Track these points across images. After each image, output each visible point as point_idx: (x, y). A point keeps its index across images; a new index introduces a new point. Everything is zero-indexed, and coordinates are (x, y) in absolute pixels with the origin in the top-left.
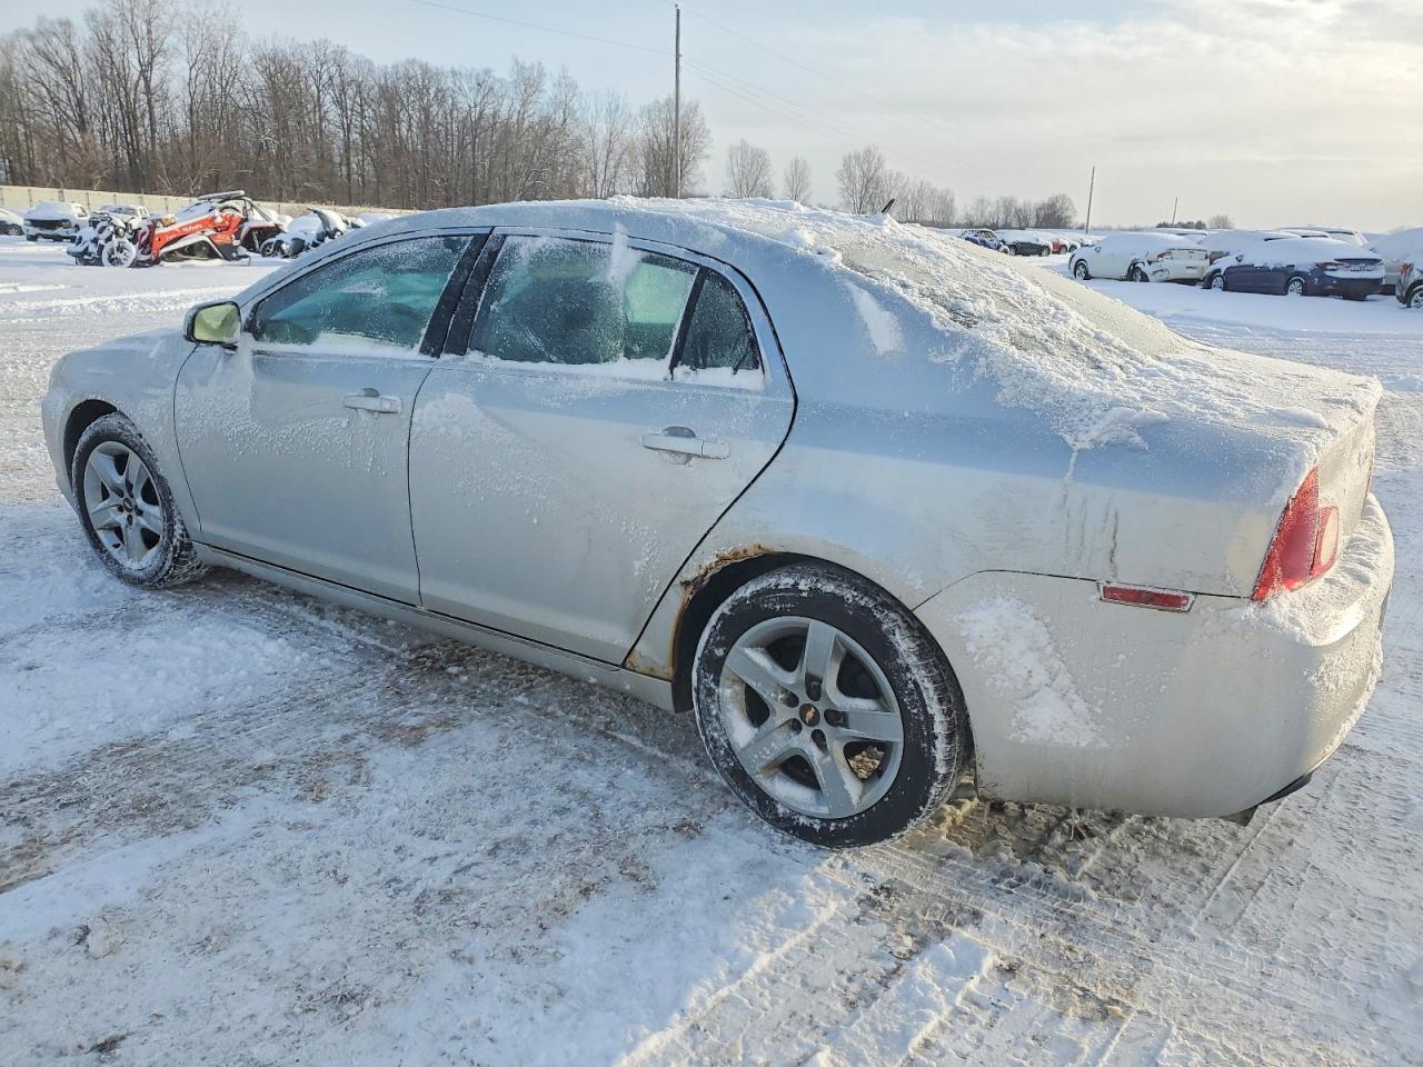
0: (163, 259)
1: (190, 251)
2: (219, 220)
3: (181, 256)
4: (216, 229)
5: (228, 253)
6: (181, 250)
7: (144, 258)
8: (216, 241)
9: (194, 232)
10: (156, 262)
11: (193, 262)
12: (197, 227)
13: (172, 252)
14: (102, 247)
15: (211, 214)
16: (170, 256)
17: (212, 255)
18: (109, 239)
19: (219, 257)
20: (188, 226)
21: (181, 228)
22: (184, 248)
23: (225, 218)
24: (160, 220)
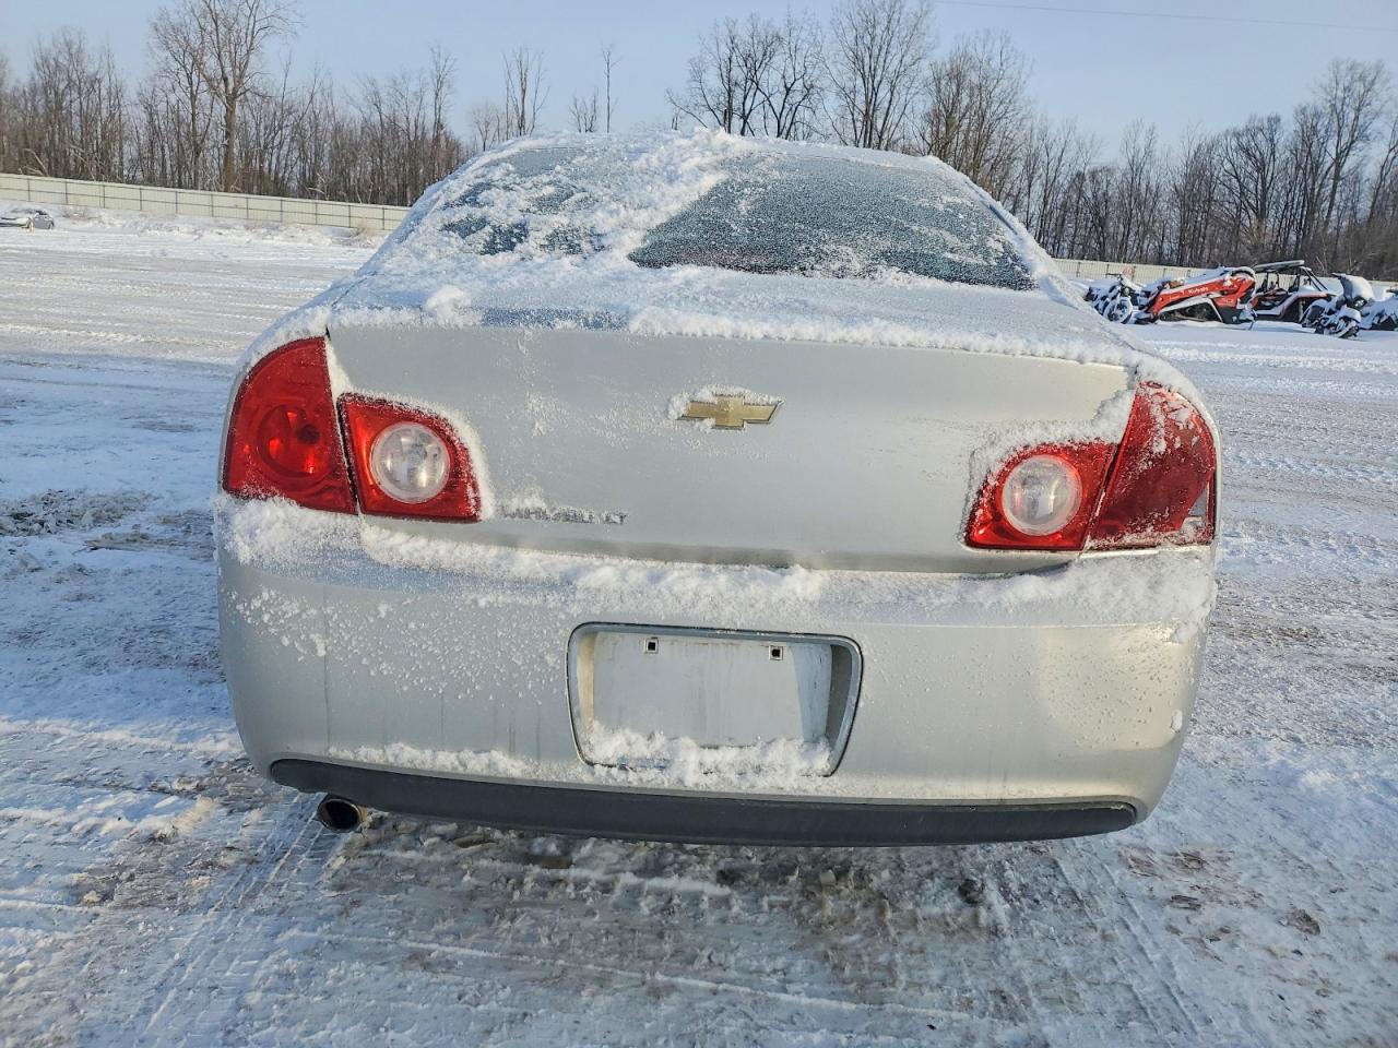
0: (1161, 318)
1: (1190, 313)
2: (1228, 283)
3: (1180, 316)
4: (1222, 292)
5: (1229, 316)
6: (1182, 311)
7: (1144, 316)
8: (1219, 304)
9: (1200, 294)
10: (1153, 321)
11: (1189, 323)
12: (1203, 289)
13: (1173, 312)
14: (1107, 304)
15: (1221, 278)
16: (1169, 316)
17: (1211, 317)
18: (1114, 298)
19: (1218, 320)
20: (1194, 288)
21: (1186, 291)
22: (1186, 308)
23: (1235, 282)
24: (1169, 282)
